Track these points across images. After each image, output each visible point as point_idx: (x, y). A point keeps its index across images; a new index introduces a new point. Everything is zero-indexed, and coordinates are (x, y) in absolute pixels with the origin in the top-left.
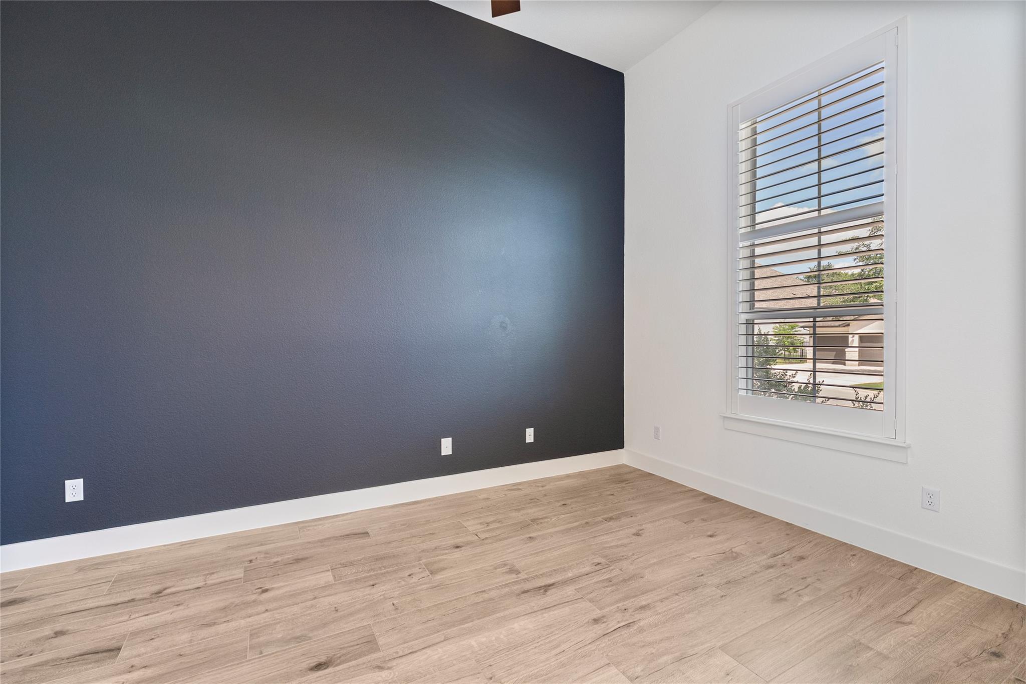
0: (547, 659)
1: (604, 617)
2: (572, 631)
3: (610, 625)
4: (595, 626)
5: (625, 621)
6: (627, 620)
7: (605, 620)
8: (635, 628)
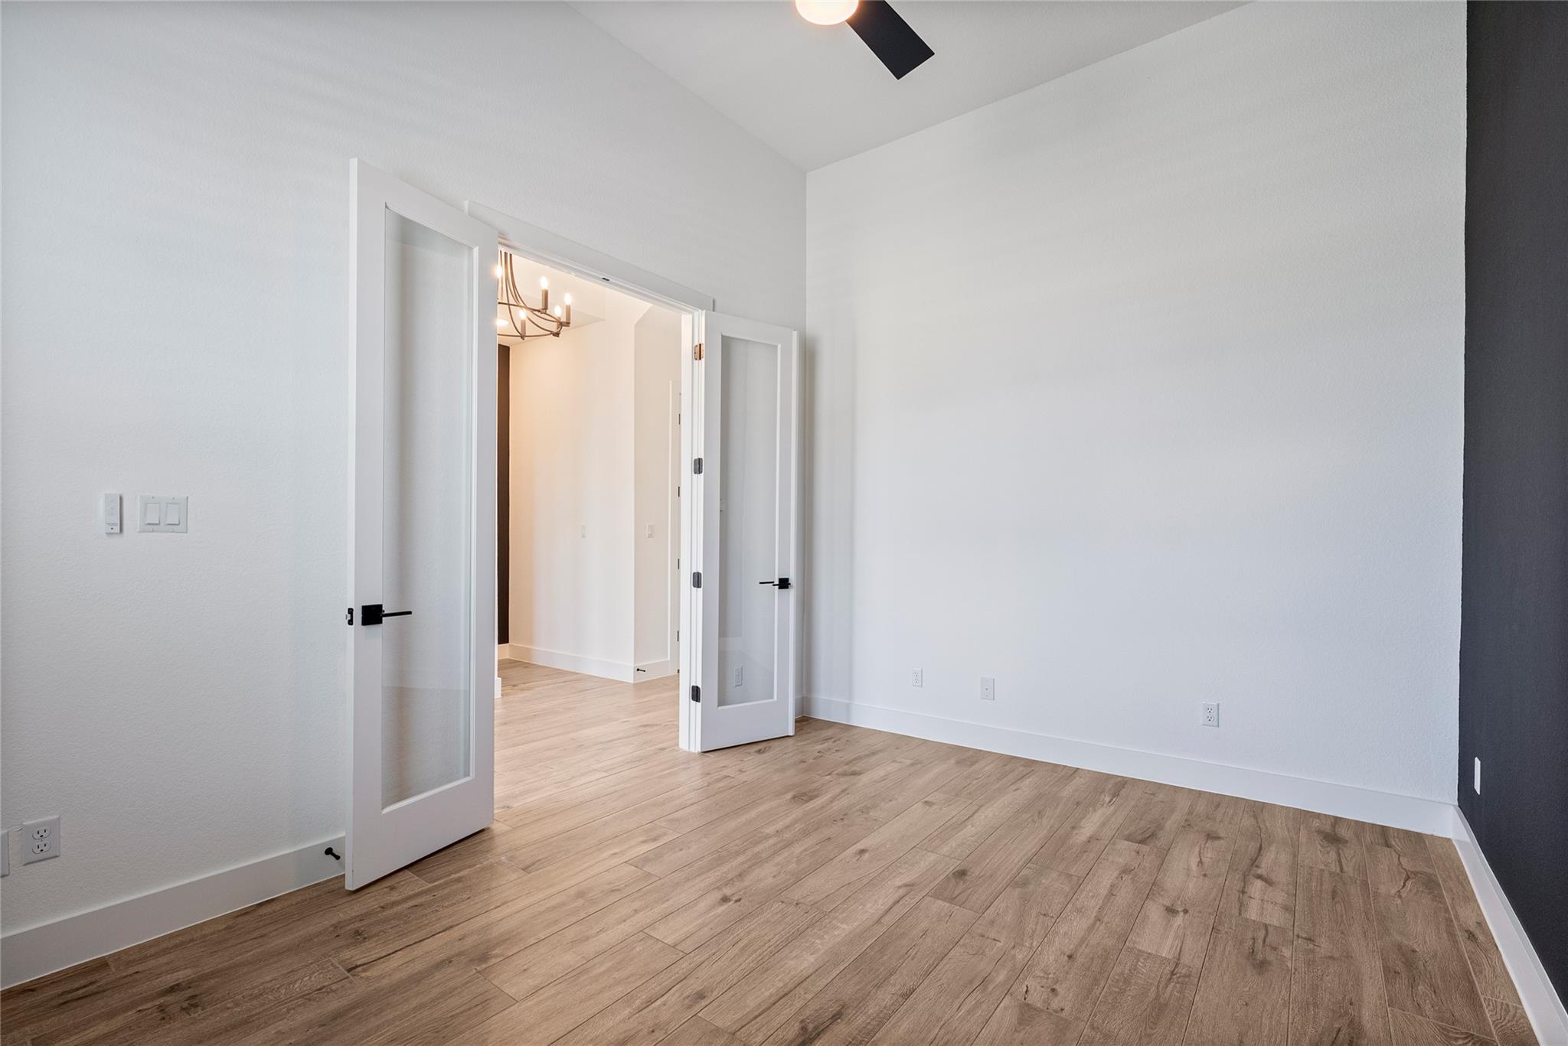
0: (749, 933)
1: (690, 1007)
2: (732, 972)
3: (677, 995)
4: (700, 988)
5: (654, 1008)
6: (652, 1011)
7: (687, 1001)
8: (638, 1002)
